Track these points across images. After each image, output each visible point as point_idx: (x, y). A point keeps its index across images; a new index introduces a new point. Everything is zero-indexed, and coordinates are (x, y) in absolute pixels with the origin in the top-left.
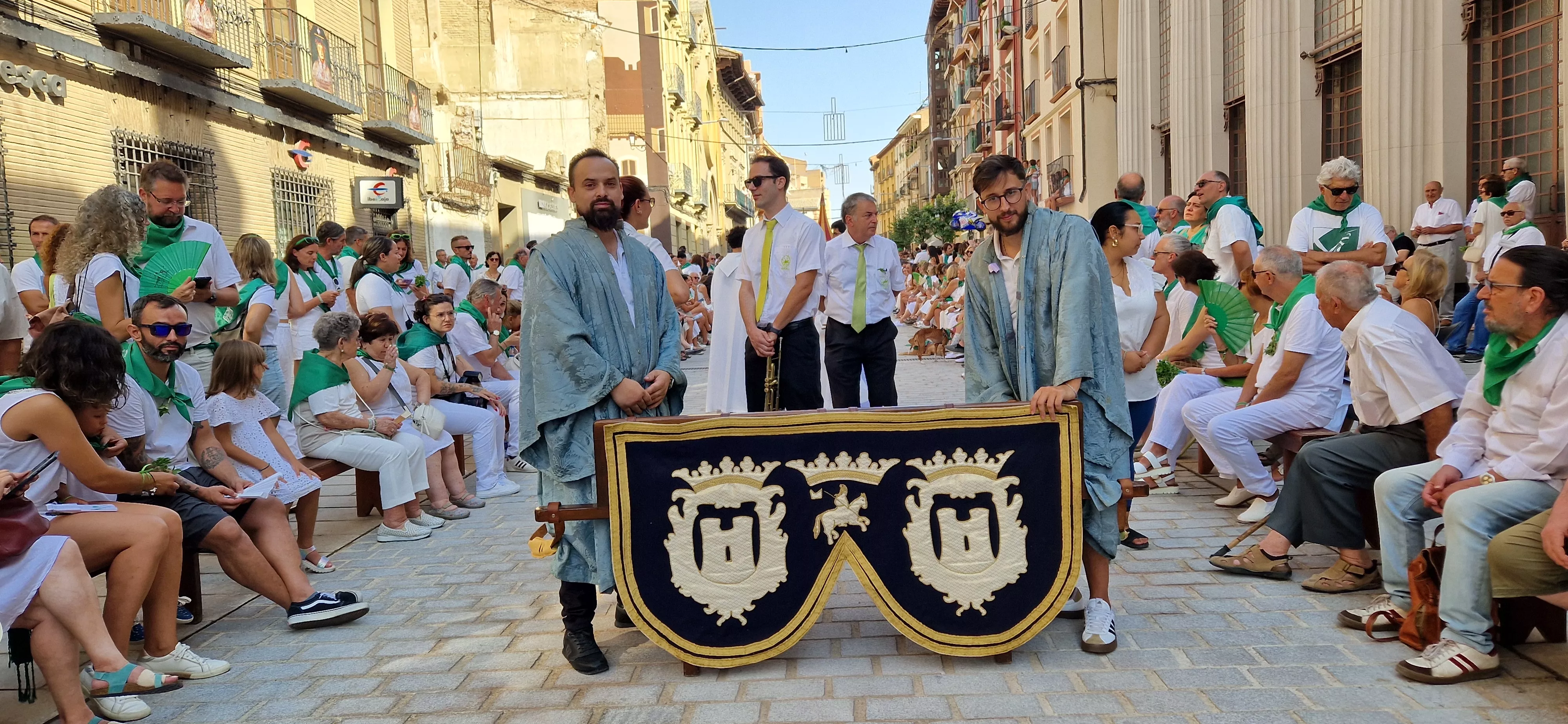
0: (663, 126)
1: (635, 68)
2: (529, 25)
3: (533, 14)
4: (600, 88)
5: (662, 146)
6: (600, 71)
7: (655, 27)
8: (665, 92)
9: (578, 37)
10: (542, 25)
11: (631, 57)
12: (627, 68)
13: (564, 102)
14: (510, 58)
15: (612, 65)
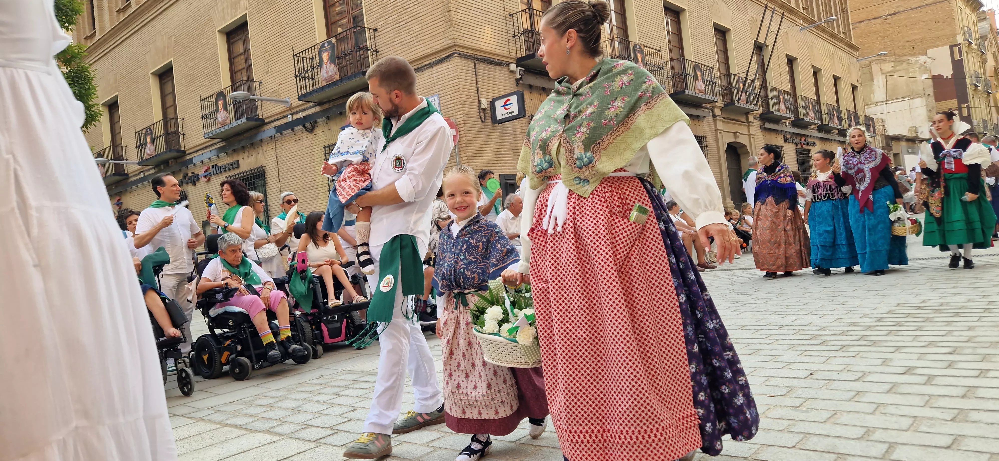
0: (968, 102)
1: (950, 77)
2: (890, 69)
3: (892, 64)
4: (931, 91)
5: (969, 112)
6: (930, 82)
7: (960, 55)
8: (969, 86)
9: (917, 69)
10: (898, 68)
11: (947, 72)
12: (945, 77)
13: (911, 101)
14: (881, 86)
15: (937, 79)
